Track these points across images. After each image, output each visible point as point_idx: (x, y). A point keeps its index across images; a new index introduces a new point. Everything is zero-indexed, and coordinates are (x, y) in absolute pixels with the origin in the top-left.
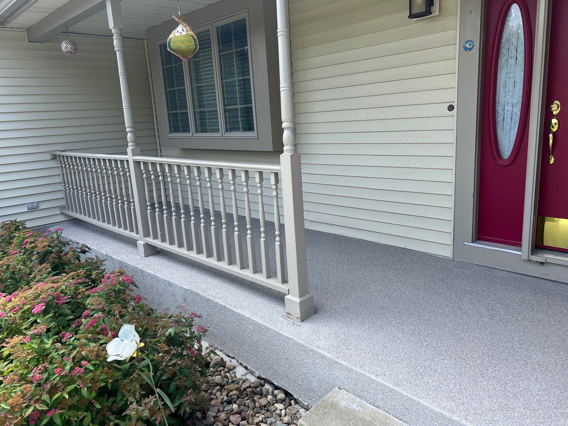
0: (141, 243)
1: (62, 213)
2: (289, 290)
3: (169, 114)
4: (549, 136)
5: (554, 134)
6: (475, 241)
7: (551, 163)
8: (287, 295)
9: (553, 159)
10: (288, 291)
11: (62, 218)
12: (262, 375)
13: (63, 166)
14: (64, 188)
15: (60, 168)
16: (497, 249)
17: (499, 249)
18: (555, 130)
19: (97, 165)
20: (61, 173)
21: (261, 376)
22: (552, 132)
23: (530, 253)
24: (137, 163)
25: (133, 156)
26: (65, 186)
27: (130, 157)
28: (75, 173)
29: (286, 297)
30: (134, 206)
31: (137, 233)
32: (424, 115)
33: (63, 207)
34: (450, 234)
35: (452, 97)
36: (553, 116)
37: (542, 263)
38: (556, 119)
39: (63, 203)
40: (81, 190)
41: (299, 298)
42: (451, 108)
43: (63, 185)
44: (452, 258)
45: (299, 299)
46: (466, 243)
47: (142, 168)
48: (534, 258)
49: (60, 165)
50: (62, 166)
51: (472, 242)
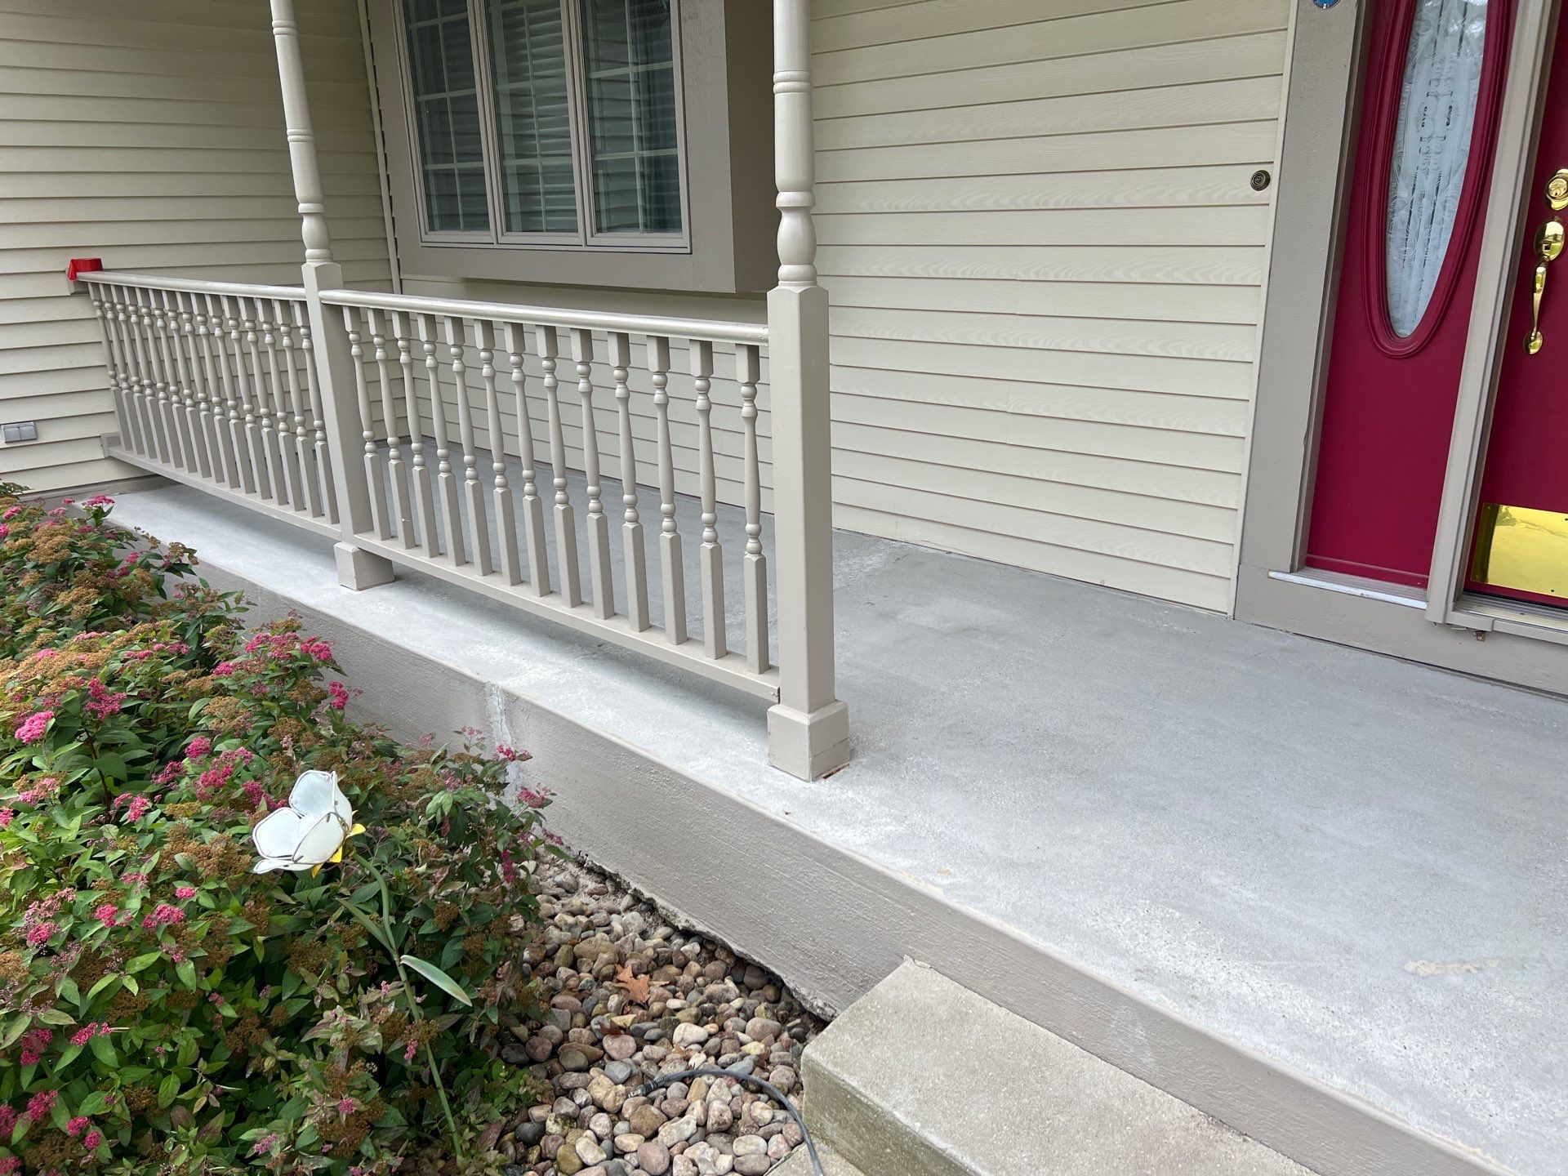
0: (346, 548)
1: (110, 458)
2: (779, 690)
3: (426, 174)
4: (1535, 273)
5: (1551, 266)
6: (1299, 569)
7: (1533, 351)
8: (774, 704)
9: (1539, 342)
10: (776, 694)
11: (109, 473)
12: (695, 924)
13: (110, 315)
14: (113, 382)
15: (101, 323)
16: (1359, 592)
17: (1366, 593)
18: (1553, 257)
19: (211, 313)
20: (102, 338)
21: (694, 927)
22: (1544, 261)
23: (1451, 605)
24: (333, 311)
25: (320, 288)
26: (115, 377)
27: (311, 292)
28: (144, 340)
29: (772, 709)
30: (325, 439)
31: (335, 519)
32: (1182, 199)
33: (113, 441)
34: (1231, 547)
35: (1266, 146)
36: (1552, 215)
37: (1481, 634)
38: (1558, 221)
39: (111, 427)
40: (164, 389)
41: (809, 712)
42: (1261, 181)
43: (111, 373)
44: (1230, 614)
45: (810, 716)
46: (1272, 574)
47: (348, 327)
48: (1461, 619)
49: (99, 313)
50: (104, 318)
51: (1292, 571)
